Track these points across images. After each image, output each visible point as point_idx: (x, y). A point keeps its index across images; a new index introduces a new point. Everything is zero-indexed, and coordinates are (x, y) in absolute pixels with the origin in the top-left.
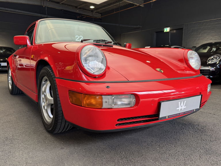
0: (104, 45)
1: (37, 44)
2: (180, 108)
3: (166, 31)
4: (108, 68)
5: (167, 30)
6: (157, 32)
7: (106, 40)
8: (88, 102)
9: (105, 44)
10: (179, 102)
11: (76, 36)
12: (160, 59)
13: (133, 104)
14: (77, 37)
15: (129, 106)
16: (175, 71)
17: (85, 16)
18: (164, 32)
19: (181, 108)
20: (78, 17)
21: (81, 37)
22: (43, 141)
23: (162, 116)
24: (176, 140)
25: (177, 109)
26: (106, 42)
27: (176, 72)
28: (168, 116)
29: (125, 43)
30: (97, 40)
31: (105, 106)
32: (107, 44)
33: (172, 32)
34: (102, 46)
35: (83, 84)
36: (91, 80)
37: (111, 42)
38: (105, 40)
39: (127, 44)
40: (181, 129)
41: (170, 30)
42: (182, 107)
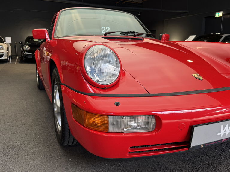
0: (132, 39)
1: (56, 39)
2: (222, 133)
3: (218, 16)
4: (122, 73)
5: (219, 14)
6: (206, 17)
7: (136, 31)
8: (91, 121)
9: (134, 36)
10: (221, 125)
11: (102, 27)
12: (202, 57)
13: (151, 129)
14: (103, 29)
15: (146, 131)
16: (222, 75)
17: (124, 2)
18: (216, 17)
19: (225, 133)
20: (117, 3)
21: (108, 29)
22: (50, 155)
23: (195, 145)
24: (215, 170)
25: (219, 134)
26: (136, 34)
27: (224, 76)
28: (204, 145)
29: (161, 34)
30: (125, 32)
31: (112, 129)
32: (137, 37)
33: (225, 16)
34: (130, 39)
35: (89, 98)
36: (98, 92)
37: (142, 34)
38: (134, 32)
39: (163, 35)
40: (225, 152)
41: (223, 15)
42: (226, 131)
